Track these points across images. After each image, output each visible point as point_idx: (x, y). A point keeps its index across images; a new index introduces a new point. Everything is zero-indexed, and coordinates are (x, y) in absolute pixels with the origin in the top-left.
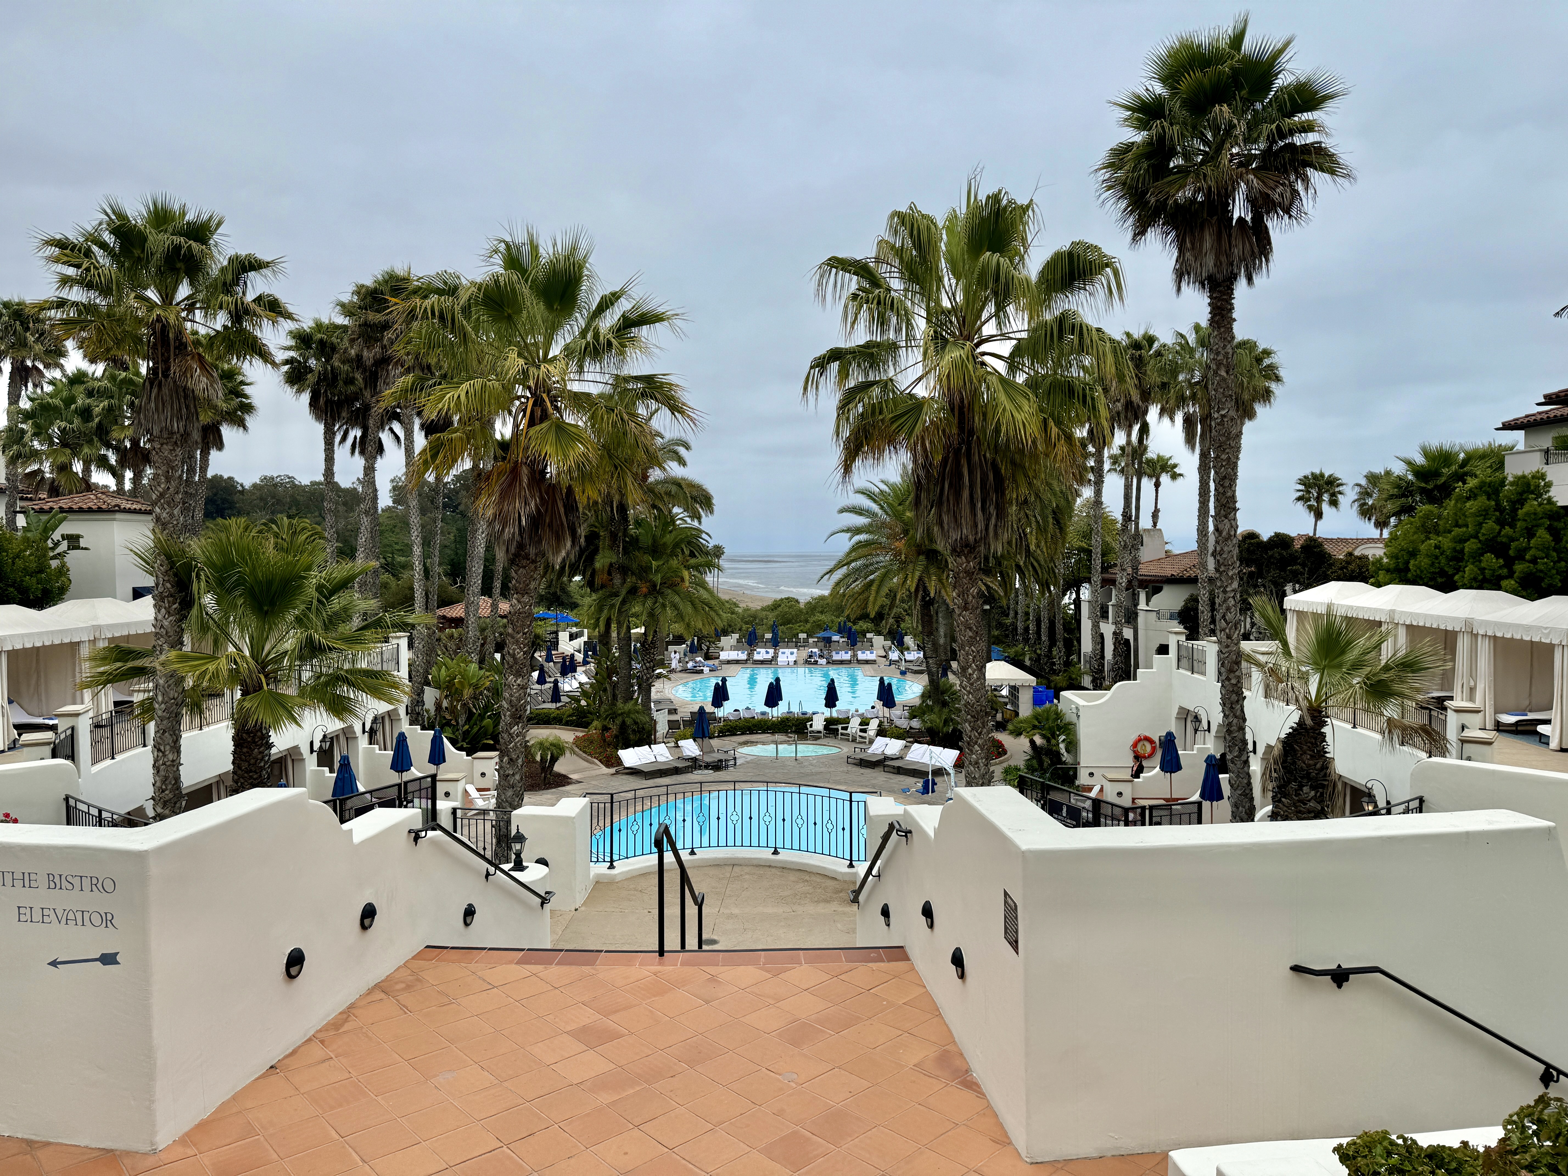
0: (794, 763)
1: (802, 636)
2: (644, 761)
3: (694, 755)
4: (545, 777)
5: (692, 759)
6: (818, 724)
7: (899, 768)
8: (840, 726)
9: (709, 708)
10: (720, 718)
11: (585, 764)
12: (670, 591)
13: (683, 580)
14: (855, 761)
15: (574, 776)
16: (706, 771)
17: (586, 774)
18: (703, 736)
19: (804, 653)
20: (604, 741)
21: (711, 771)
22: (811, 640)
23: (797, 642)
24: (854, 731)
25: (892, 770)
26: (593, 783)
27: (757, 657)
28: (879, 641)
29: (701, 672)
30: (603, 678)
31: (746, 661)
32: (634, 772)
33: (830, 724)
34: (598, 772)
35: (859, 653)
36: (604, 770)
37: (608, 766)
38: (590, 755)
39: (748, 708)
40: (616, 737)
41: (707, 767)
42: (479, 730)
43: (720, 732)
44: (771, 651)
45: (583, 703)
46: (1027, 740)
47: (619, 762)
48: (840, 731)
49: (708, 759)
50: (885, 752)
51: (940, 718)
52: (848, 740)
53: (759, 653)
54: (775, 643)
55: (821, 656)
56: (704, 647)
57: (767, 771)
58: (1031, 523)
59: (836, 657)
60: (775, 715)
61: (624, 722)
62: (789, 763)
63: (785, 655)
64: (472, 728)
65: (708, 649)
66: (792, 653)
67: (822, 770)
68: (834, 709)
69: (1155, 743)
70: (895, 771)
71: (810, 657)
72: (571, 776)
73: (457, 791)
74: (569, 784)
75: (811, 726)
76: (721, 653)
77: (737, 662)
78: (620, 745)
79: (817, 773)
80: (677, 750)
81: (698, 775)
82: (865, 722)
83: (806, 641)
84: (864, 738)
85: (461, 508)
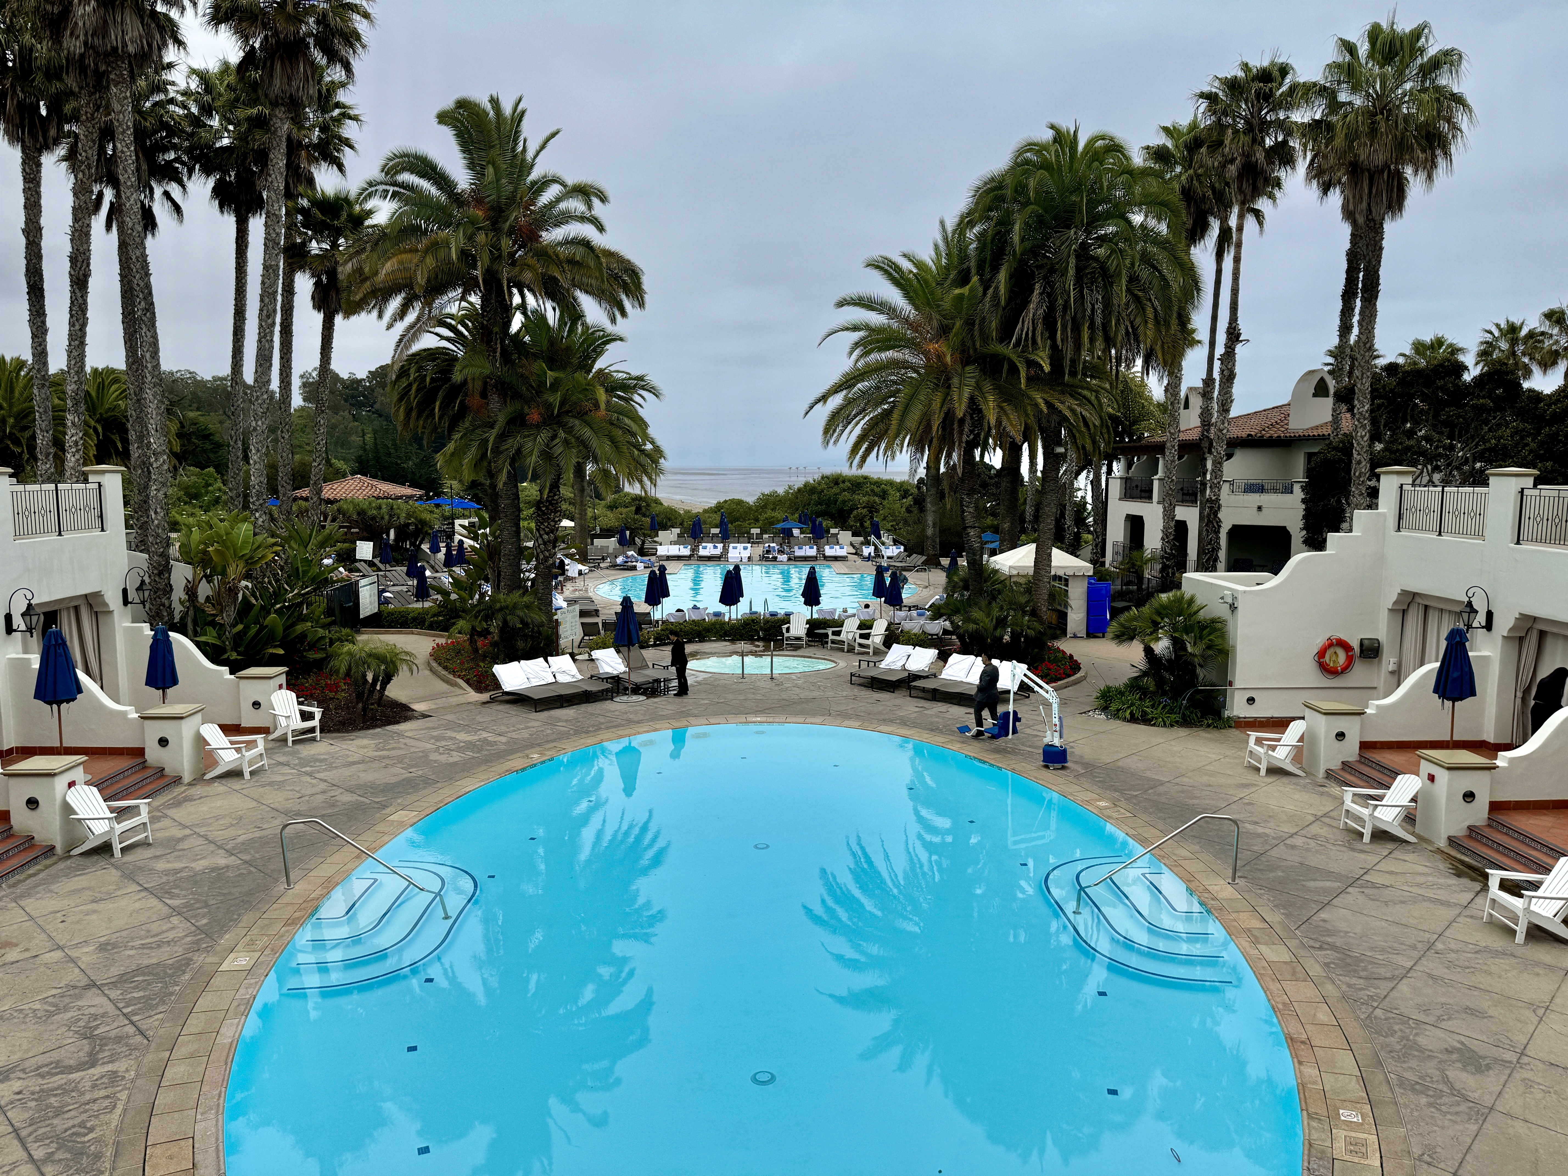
0: (769, 684)
1: (755, 531)
2: (535, 682)
3: (615, 673)
4: (364, 709)
5: (613, 678)
6: (798, 629)
7: (935, 690)
8: (830, 631)
9: (640, 606)
10: (657, 622)
11: (444, 687)
12: (577, 422)
13: (597, 406)
14: (862, 681)
15: (419, 707)
16: (635, 698)
17: (441, 702)
18: (630, 644)
19: (759, 550)
20: (476, 650)
21: (642, 698)
22: (765, 536)
23: (749, 538)
24: (850, 636)
25: (921, 694)
26: (449, 717)
27: (702, 552)
28: (845, 536)
29: (634, 568)
30: (484, 561)
31: (689, 557)
32: (518, 699)
33: (814, 626)
34: (461, 699)
35: (827, 548)
36: (473, 696)
37: (479, 689)
38: (453, 672)
39: (695, 607)
40: (495, 644)
41: (637, 689)
42: (259, 632)
43: (656, 639)
44: (720, 546)
45: (454, 596)
46: (1141, 647)
47: (496, 684)
48: (831, 637)
49: (638, 678)
50: (908, 667)
51: (988, 615)
52: (842, 650)
53: (705, 548)
54: (725, 537)
55: (781, 552)
56: (638, 541)
57: (730, 696)
58: (1144, 310)
59: (799, 553)
60: (734, 617)
61: (505, 622)
62: (761, 684)
63: (737, 551)
64: (247, 628)
65: (643, 543)
66: (745, 548)
67: (816, 694)
68: (815, 608)
69: (1352, 649)
70: (929, 696)
71: (768, 552)
72: (415, 707)
73: (181, 738)
74: (407, 719)
75: (788, 630)
76: (659, 547)
77: (679, 558)
78: (502, 657)
79: (807, 700)
80: (591, 664)
81: (622, 704)
82: (866, 626)
83: (760, 536)
84: (867, 646)
85: (376, 406)
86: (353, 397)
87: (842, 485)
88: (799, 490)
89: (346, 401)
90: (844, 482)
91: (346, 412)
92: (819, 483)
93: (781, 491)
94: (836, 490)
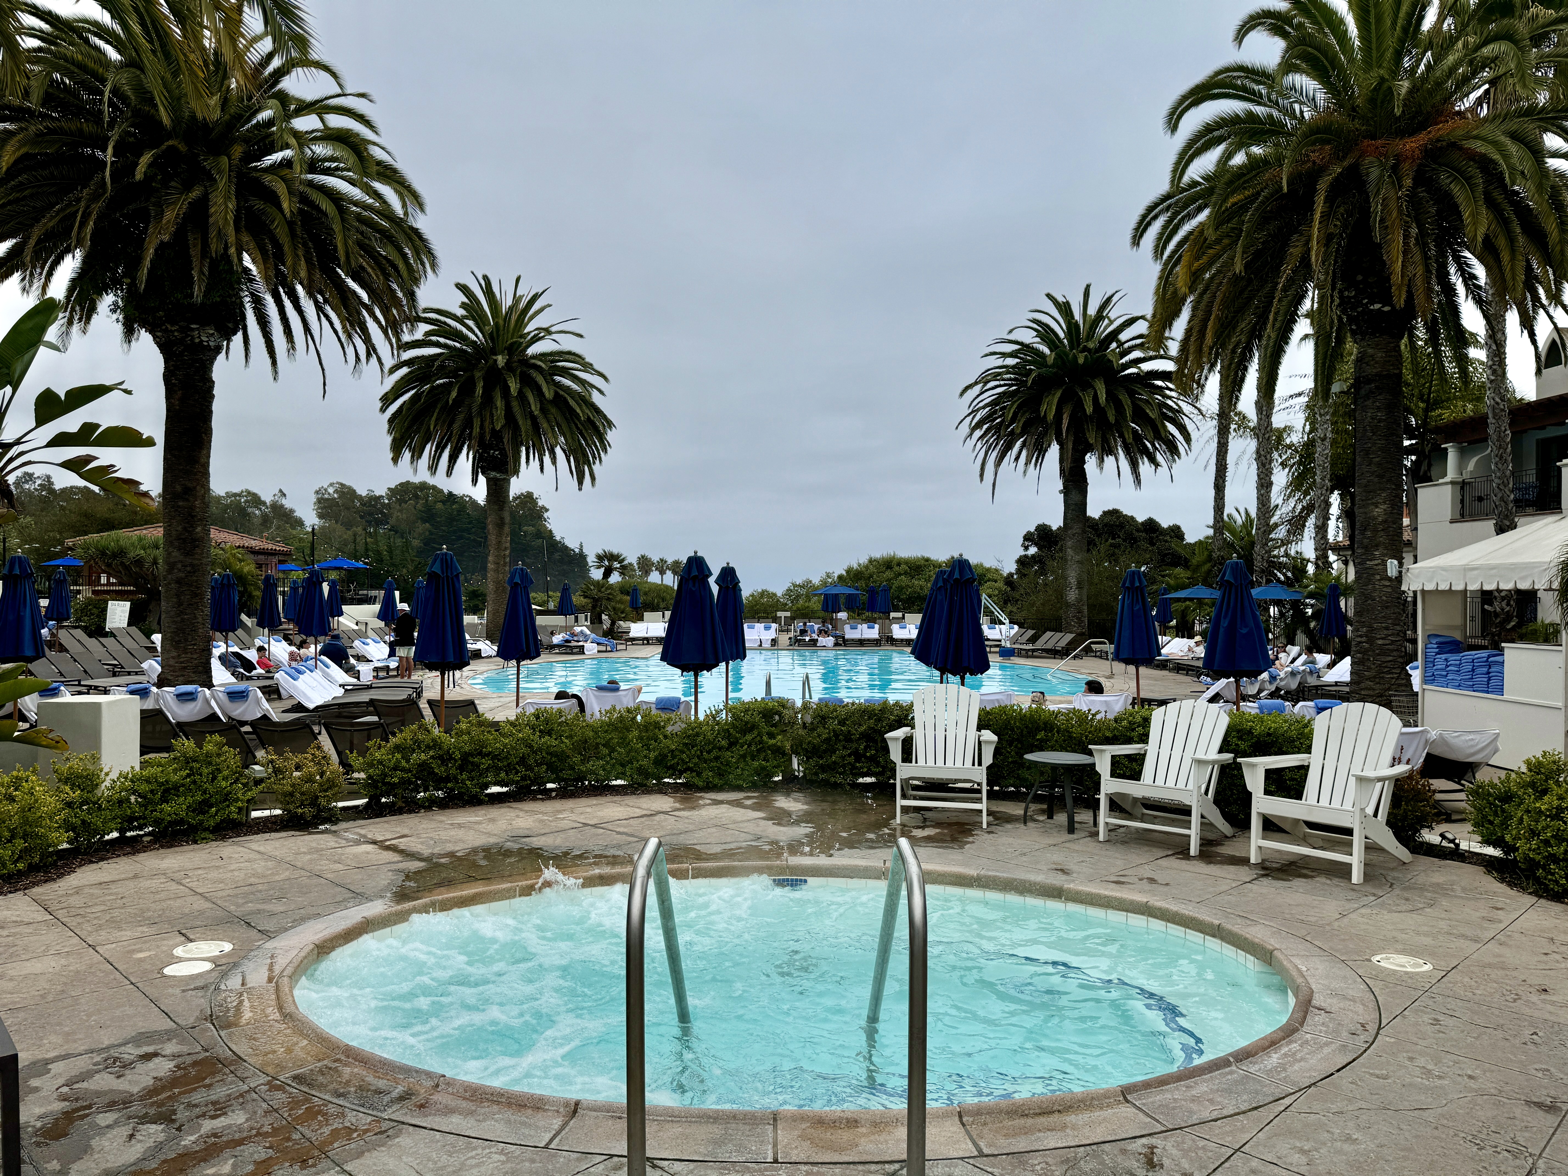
35: (895, 627)
56: (606, 620)
59: (851, 634)
63: (755, 631)
66: (767, 628)
85: (392, 521)
86: (371, 514)
87: (896, 568)
88: (840, 577)
89: (362, 517)
90: (899, 564)
91: (360, 529)
92: (867, 567)
93: (816, 581)
94: (889, 574)
